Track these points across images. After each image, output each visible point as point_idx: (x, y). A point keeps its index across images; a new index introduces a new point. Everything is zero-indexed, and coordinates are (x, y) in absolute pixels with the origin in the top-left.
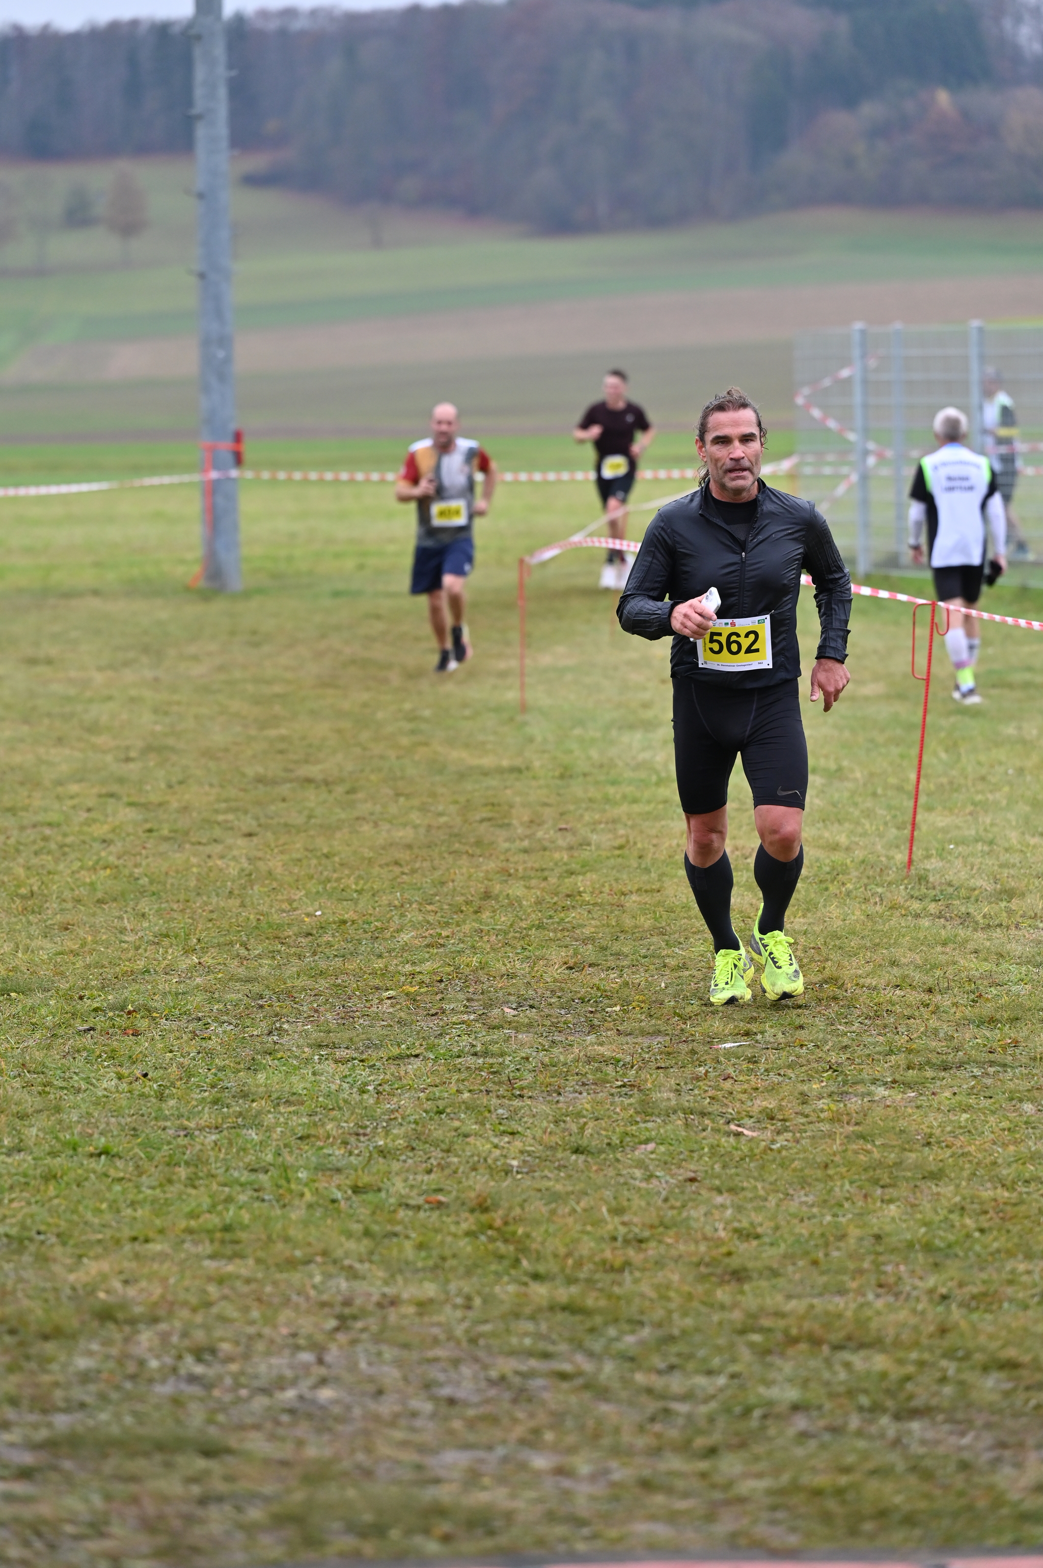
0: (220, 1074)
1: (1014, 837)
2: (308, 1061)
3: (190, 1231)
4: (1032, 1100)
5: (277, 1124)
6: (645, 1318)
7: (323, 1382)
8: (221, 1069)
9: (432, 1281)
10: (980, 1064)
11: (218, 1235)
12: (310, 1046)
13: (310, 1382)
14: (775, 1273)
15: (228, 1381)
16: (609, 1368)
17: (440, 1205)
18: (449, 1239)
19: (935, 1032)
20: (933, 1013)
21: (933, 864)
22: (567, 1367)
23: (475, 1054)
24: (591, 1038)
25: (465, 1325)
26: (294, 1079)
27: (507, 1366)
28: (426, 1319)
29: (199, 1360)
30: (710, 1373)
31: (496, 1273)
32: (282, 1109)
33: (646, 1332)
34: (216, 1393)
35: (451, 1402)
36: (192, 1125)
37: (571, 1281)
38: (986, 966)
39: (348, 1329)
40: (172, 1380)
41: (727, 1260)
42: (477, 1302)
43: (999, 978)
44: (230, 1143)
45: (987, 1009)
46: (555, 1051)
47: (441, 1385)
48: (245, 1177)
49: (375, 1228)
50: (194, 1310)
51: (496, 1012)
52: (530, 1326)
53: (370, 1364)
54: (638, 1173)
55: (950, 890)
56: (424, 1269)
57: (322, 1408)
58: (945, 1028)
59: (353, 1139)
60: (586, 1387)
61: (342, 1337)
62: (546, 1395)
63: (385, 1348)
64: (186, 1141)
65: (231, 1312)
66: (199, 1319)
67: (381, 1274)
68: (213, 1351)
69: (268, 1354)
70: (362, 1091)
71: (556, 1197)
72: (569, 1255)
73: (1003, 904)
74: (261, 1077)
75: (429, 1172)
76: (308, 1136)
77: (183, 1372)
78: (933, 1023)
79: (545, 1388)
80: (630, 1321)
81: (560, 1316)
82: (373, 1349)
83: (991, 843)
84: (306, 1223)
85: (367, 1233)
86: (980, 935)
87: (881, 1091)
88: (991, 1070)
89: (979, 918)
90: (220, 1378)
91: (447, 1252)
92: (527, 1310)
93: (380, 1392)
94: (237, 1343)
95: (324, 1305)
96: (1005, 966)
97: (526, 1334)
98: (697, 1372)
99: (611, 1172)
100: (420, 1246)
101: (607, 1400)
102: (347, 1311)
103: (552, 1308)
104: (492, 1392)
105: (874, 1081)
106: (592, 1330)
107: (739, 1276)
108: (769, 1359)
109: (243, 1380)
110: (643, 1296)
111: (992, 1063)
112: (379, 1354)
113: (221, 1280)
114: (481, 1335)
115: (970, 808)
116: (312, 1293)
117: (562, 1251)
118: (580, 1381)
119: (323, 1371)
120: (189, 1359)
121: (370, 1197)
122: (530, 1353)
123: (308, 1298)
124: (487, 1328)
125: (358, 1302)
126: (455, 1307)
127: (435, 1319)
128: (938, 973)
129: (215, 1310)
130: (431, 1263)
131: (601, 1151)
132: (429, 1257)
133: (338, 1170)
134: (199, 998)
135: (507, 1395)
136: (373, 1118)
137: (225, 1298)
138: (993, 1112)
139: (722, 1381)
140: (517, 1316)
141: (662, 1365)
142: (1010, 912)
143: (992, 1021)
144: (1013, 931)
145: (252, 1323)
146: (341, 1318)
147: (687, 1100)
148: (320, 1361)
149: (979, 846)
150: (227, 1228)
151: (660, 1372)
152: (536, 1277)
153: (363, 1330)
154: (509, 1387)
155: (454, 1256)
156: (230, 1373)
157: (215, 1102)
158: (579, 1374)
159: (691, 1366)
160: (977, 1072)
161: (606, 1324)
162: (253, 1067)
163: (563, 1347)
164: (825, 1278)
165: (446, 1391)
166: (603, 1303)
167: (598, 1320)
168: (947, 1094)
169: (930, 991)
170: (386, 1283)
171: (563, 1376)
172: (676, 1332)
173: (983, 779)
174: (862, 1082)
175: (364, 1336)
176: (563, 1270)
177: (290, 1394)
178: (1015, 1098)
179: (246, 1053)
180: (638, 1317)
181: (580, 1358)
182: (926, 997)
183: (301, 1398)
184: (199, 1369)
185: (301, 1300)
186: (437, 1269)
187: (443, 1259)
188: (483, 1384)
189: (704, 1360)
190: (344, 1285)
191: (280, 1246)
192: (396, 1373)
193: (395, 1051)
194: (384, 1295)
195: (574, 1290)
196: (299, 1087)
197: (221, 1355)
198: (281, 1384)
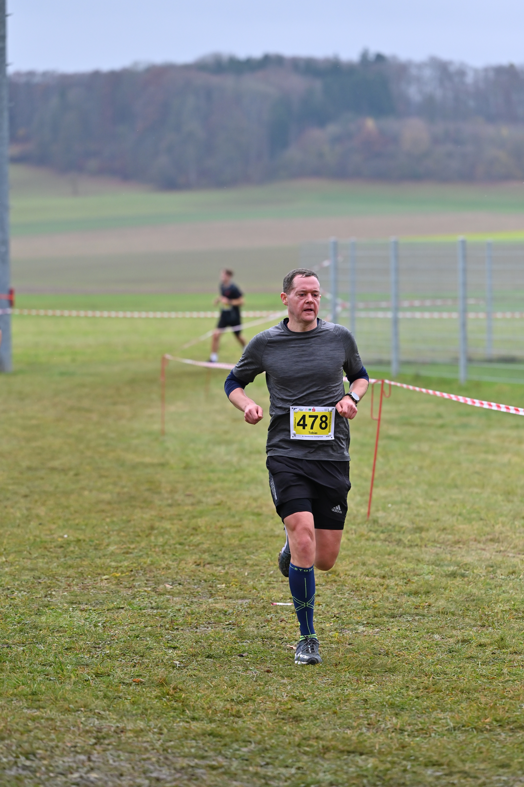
0: (23, 617)
1: (421, 501)
2: (66, 611)
3: (16, 695)
4: (439, 633)
5: (54, 642)
6: (250, 740)
7: (92, 769)
8: (23, 614)
9: (141, 720)
10: (411, 615)
11: (30, 697)
12: (67, 603)
13: (85, 769)
14: (315, 718)
15: (43, 769)
16: (235, 763)
17: (142, 682)
18: (148, 700)
19: (387, 598)
20: (386, 589)
21: (380, 514)
22: (214, 763)
23: (152, 608)
24: (211, 600)
25: (159, 743)
26: (61, 619)
27: (184, 762)
28: (140, 739)
29: (27, 758)
30: (287, 767)
31: (173, 717)
32: (55, 634)
33: (253, 745)
34: (38, 775)
35: (158, 780)
36: (10, 642)
37: (211, 721)
38: (411, 566)
39: (101, 744)
40: (15, 768)
41: (290, 711)
42: (165, 731)
43: (418, 572)
44: (31, 652)
45: (413, 587)
46: (193, 606)
47: (151, 772)
48: (40, 668)
49: (110, 694)
50: (22, 734)
51: (161, 586)
52: (194, 743)
53: (114, 761)
54: (240, 668)
55: (390, 527)
56: (136, 715)
57: (92, 782)
58: (392, 597)
59: (93, 650)
60: (225, 773)
61: (97, 747)
62: (205, 777)
63: (121, 753)
64: (8, 650)
65: (40, 735)
66: (25, 738)
67: (114, 717)
68: (34, 755)
69: (62, 755)
70: (95, 626)
71: (200, 680)
72: (210, 708)
73: (418, 535)
74: (43, 619)
75: (134, 666)
76: (71, 648)
77: (20, 765)
78: (386, 594)
79: (204, 774)
80: (244, 741)
81: (208, 738)
82: (115, 754)
83: (409, 504)
84: (73, 692)
85: (105, 696)
86: (408, 550)
87: (361, 628)
88: (417, 618)
89: (406, 542)
90: (40, 768)
91: (147, 706)
92: (191, 735)
93: (122, 775)
94: (46, 750)
95: (87, 732)
96: (420, 565)
97: (192, 747)
98: (280, 766)
99: (227, 667)
100: (133, 703)
101: (236, 780)
102: (100, 735)
103: (203, 735)
104: (178, 775)
105: (358, 623)
106: (225, 745)
107: (297, 719)
108: (316, 760)
109: (51, 768)
110: (249, 729)
111: (417, 615)
112: (119, 756)
113: (34, 719)
114: (169, 747)
115: (396, 487)
116: (81, 726)
117: (206, 706)
118: (221, 770)
119: (91, 764)
120: (22, 758)
121: (104, 679)
122: (195, 757)
123: (79, 729)
124: (172, 743)
125: (105, 730)
126: (154, 733)
127: (144, 739)
128: (387, 569)
129: (32, 734)
130: (140, 712)
131: (221, 657)
132: (139, 708)
133: (87, 665)
134: (8, 579)
135: (185, 777)
136: (102, 639)
137: (37, 728)
138: (419, 639)
139: (293, 771)
140: (186, 738)
141: (263, 763)
142: (422, 539)
143: (416, 593)
144: (424, 549)
145: (52, 740)
146: (96, 738)
147: (262, 632)
148: (89, 759)
149: (404, 506)
150: (34, 694)
151: (261, 766)
152: (194, 719)
153: (108, 745)
154: (186, 774)
155: (151, 708)
156: (44, 765)
157: (21, 631)
158: (222, 767)
159: (277, 763)
160: (410, 619)
161: (232, 742)
162: (39, 613)
163: (211, 753)
164: (341, 721)
165: (155, 775)
166: (229, 732)
167: (227, 740)
168: (396, 630)
169: (384, 577)
170: (118, 721)
171: (213, 768)
172: (268, 746)
173: (402, 472)
174: (352, 623)
175: (110, 747)
176: (207, 715)
177: (76, 775)
178: (431, 633)
179: (35, 606)
180: (248, 739)
181: (220, 759)
182: (381, 581)
183: (81, 777)
184: (28, 763)
185: (75, 729)
186: (144, 714)
187: (146, 710)
188: (173, 771)
189: (284, 760)
190: (97, 722)
191: (61, 703)
192: (129, 766)
193: (111, 606)
194: (118, 727)
195: (213, 725)
196: (63, 624)
197: (38, 756)
198: (70, 770)
